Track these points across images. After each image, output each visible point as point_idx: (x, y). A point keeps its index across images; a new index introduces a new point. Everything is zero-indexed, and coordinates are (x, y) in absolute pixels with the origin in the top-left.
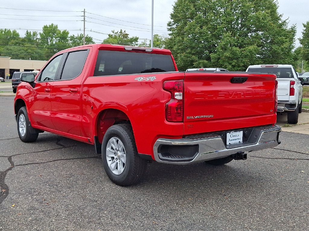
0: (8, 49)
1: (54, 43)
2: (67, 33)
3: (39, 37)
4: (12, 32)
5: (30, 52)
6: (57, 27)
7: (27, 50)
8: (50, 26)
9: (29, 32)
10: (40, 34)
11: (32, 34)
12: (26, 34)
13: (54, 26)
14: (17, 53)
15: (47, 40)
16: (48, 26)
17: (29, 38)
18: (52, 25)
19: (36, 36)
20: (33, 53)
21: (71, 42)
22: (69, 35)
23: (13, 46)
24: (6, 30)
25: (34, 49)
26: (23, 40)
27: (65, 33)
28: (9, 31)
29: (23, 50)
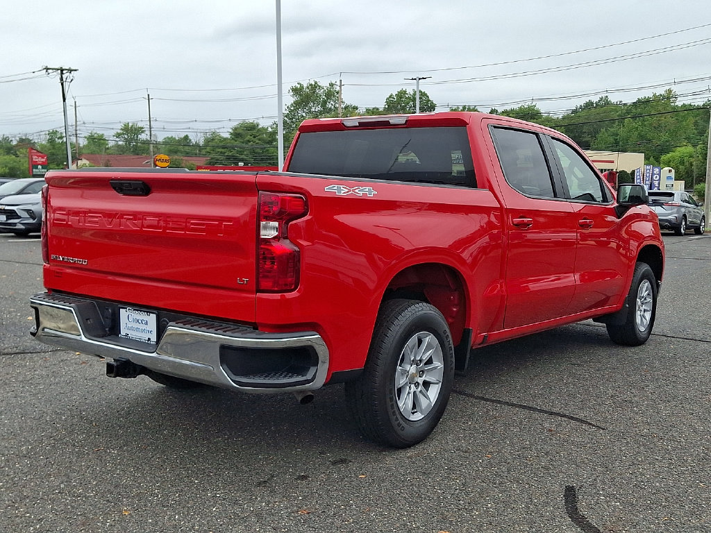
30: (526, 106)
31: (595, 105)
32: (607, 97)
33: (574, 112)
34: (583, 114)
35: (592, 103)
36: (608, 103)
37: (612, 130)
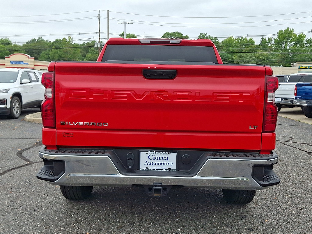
0: (240, 57)
1: (288, 48)
2: (304, 36)
3: (273, 42)
4: (248, 40)
5: (261, 59)
6: (292, 30)
7: (258, 56)
8: (285, 31)
9: (264, 39)
10: (275, 39)
11: (267, 40)
12: (261, 41)
13: (289, 30)
14: (249, 59)
15: (282, 46)
16: (283, 31)
17: (264, 45)
18: (288, 29)
19: (271, 42)
20: (264, 59)
21: (307, 45)
22: (306, 39)
23: (245, 54)
24: (242, 38)
25: (265, 55)
26: (257, 47)
27: (302, 37)
28: (246, 39)
29: (254, 57)
30: (4, 39)
31: (37, 41)
32: (42, 37)
33: (27, 43)
34: (32, 44)
35: (35, 40)
36: (42, 40)
37: (46, 52)
